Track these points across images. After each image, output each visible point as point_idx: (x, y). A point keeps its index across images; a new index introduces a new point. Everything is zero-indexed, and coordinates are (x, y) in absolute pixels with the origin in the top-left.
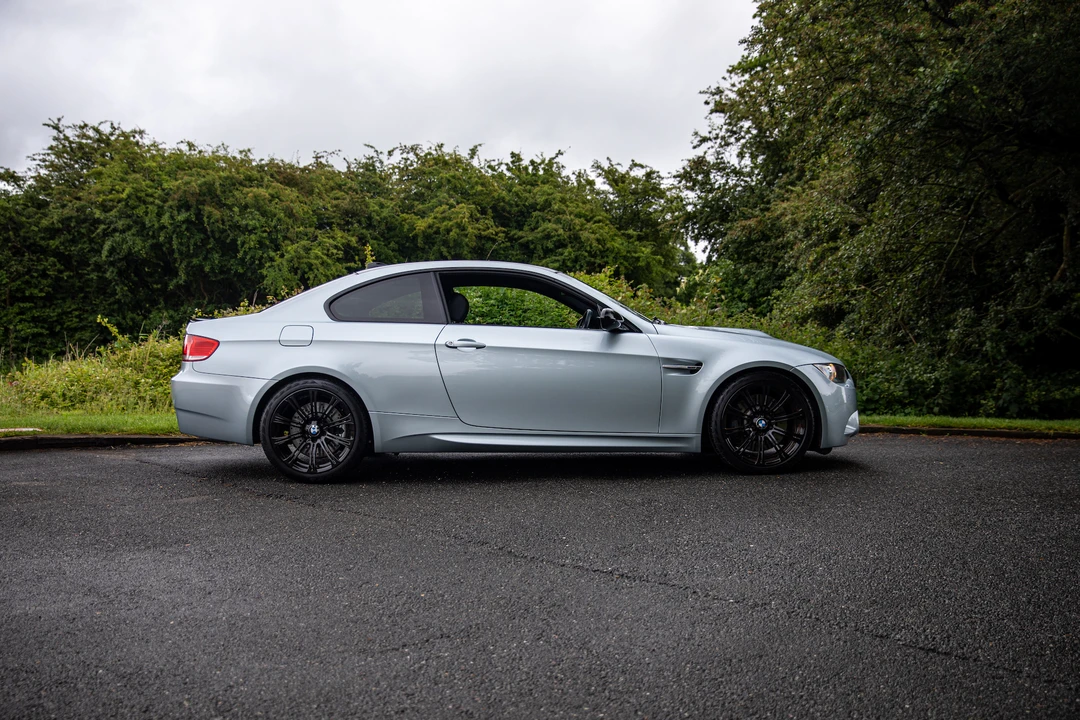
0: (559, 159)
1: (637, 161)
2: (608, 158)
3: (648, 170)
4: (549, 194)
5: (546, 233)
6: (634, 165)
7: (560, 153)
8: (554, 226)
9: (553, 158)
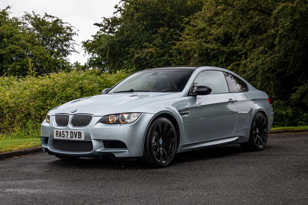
0: (8, 10)
1: (48, 14)
2: (33, 12)
3: (55, 19)
4: (11, 30)
5: (12, 50)
6: (47, 15)
7: (8, 7)
8: (16, 47)
9: (5, 10)
